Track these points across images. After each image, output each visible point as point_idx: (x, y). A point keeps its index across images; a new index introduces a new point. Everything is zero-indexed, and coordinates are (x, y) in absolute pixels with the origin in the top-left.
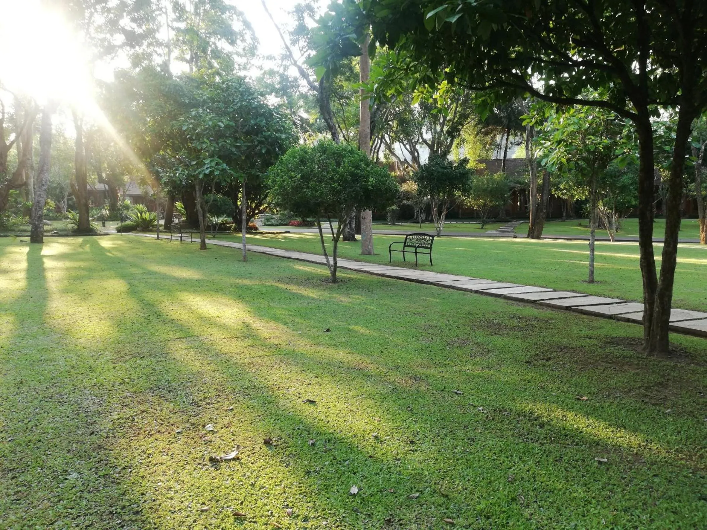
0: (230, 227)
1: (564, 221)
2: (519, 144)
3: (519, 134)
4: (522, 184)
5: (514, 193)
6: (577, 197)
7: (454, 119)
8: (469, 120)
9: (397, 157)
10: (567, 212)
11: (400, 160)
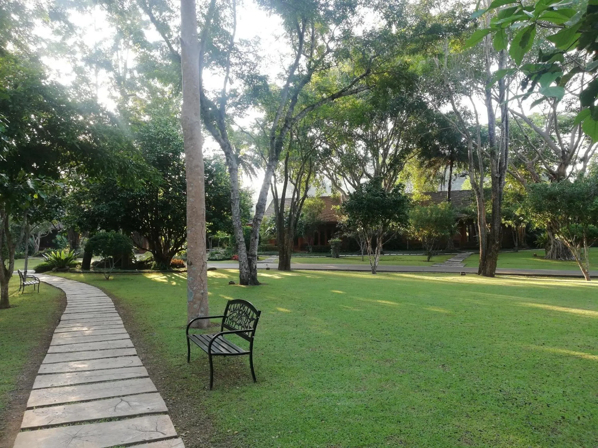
0: (151, 265)
1: (517, 251)
2: (464, 175)
3: (463, 166)
4: (469, 214)
5: (461, 224)
6: (536, 225)
7: (396, 153)
8: (412, 154)
9: (342, 191)
10: (518, 242)
11: (345, 193)
